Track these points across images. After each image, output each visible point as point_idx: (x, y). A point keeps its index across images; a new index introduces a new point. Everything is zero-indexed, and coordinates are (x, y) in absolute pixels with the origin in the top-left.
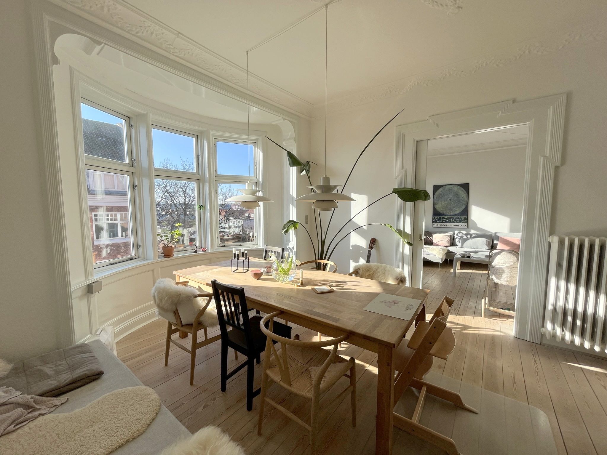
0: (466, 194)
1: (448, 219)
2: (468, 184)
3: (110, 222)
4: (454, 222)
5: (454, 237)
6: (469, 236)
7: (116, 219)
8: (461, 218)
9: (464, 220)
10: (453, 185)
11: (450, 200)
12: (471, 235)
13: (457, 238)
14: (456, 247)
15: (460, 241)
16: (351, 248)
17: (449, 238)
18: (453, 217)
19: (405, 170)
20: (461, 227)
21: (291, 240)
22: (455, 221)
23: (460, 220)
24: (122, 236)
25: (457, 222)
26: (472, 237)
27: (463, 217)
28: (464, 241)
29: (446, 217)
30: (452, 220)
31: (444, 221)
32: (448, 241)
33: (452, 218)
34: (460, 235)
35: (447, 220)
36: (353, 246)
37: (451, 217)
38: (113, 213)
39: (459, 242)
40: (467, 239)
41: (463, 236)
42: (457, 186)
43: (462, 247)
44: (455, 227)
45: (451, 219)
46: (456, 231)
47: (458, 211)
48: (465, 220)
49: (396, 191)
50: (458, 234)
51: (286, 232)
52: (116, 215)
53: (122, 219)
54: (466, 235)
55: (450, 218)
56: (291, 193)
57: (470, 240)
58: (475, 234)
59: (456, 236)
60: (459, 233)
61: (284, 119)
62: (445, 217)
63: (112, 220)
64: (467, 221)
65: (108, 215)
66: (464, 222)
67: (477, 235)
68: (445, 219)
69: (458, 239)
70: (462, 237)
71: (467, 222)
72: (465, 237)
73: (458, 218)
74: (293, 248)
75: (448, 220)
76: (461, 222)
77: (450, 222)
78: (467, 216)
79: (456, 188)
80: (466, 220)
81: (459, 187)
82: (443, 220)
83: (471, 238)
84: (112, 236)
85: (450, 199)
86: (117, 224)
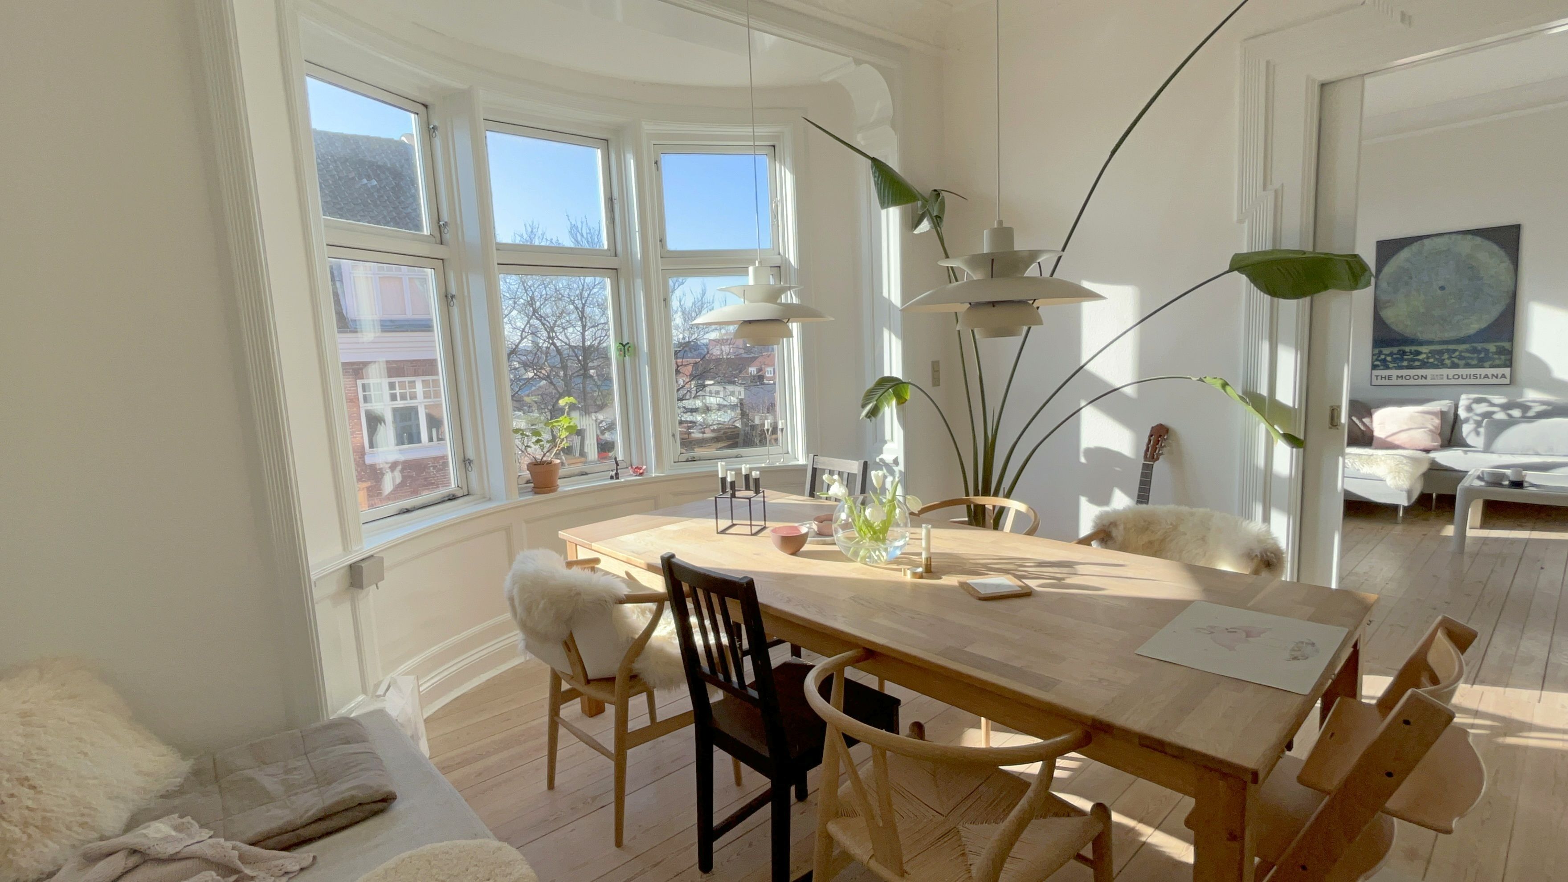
0: (1507, 264)
1: (1433, 357)
2: (1519, 225)
3: (400, 403)
4: (1455, 366)
5: (1456, 416)
6: (1516, 413)
7: (413, 397)
8: (1487, 351)
9: (1496, 356)
10: (1454, 237)
11: (1442, 288)
12: (1525, 408)
13: (1467, 420)
14: (1466, 452)
15: (1482, 430)
16: (1083, 460)
17: (1437, 421)
18: (1451, 347)
19: (1276, 191)
20: (1486, 381)
21: (888, 436)
22: (1462, 363)
23: (1482, 355)
24: (431, 440)
25: (1468, 366)
26: (1531, 413)
27: (1492, 347)
28: (1495, 429)
29: (1424, 349)
30: (1448, 359)
31: (1417, 363)
32: (1431, 431)
33: (1448, 351)
34: (1482, 408)
35: (1428, 358)
36: (1089, 452)
37: (1445, 347)
38: (407, 379)
39: (1478, 434)
40: (1511, 422)
41: (1493, 413)
42: (1469, 237)
43: (1488, 448)
44: (1461, 382)
45: (1446, 356)
46: (1463, 397)
47: (1474, 325)
48: (1503, 357)
49: (1240, 264)
50: (1474, 406)
51: (874, 412)
52: (412, 384)
53: (427, 395)
54: (1505, 407)
55: (1441, 353)
56: (885, 294)
57: (1523, 427)
58: (1543, 403)
59: (1462, 414)
60: (1478, 401)
61: (858, 62)
62: (1420, 349)
63: (403, 398)
64: (1511, 360)
65: (392, 386)
66: (1497, 362)
67: (1549, 408)
68: (1421, 357)
69: (1471, 422)
70: (1488, 415)
71: (1508, 362)
72: (1500, 416)
73: (1474, 351)
74: (896, 461)
75: (1431, 360)
76: (1487, 364)
77: (1441, 365)
78: (1511, 339)
79: (1466, 246)
80: (1507, 358)
81: (1478, 240)
82: (1414, 360)
83: (1526, 419)
84: (406, 441)
85: (1441, 283)
86: (415, 409)
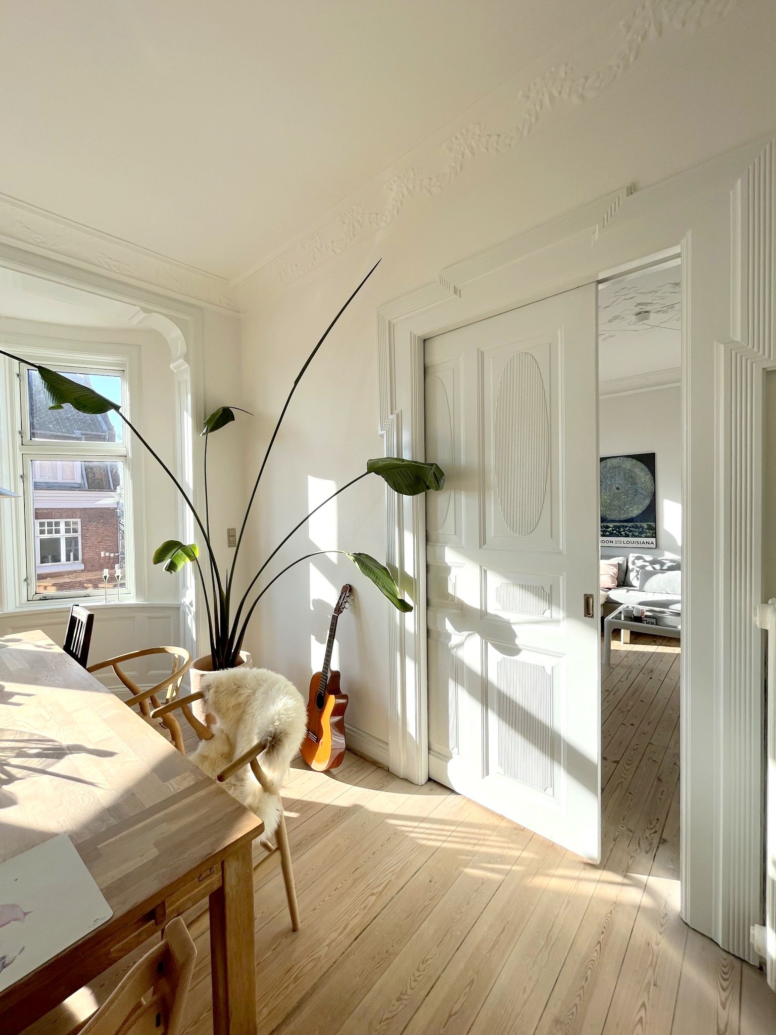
0: (649, 476)
1: (615, 530)
2: (654, 454)
4: (627, 536)
5: (627, 566)
6: (657, 567)
8: (643, 528)
9: (647, 531)
10: (622, 458)
11: (618, 489)
12: (662, 564)
13: (633, 570)
14: (628, 591)
15: (639, 576)
16: (312, 608)
17: (616, 570)
18: (625, 524)
20: (643, 546)
22: (630, 534)
23: (640, 530)
24: (68, 559)
25: (633, 536)
26: (665, 568)
27: (645, 525)
28: (646, 576)
29: (611, 525)
31: (607, 533)
32: (612, 576)
33: (623, 526)
34: (640, 563)
37: (621, 524)
38: (53, 521)
39: (638, 579)
40: (654, 572)
41: (646, 566)
42: (630, 459)
43: (641, 590)
44: (630, 545)
45: (622, 530)
46: (631, 555)
47: (635, 512)
48: (651, 531)
50: (636, 561)
54: (652, 563)
55: (619, 527)
57: (660, 575)
58: (671, 561)
59: (631, 566)
60: (638, 558)
64: (655, 533)
66: (648, 534)
67: (675, 564)
68: (609, 530)
70: (643, 567)
72: (649, 568)
73: (637, 527)
76: (643, 535)
77: (619, 535)
78: (655, 521)
79: (628, 464)
81: (634, 461)
83: (662, 571)
85: (617, 486)
86: (57, 541)
